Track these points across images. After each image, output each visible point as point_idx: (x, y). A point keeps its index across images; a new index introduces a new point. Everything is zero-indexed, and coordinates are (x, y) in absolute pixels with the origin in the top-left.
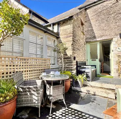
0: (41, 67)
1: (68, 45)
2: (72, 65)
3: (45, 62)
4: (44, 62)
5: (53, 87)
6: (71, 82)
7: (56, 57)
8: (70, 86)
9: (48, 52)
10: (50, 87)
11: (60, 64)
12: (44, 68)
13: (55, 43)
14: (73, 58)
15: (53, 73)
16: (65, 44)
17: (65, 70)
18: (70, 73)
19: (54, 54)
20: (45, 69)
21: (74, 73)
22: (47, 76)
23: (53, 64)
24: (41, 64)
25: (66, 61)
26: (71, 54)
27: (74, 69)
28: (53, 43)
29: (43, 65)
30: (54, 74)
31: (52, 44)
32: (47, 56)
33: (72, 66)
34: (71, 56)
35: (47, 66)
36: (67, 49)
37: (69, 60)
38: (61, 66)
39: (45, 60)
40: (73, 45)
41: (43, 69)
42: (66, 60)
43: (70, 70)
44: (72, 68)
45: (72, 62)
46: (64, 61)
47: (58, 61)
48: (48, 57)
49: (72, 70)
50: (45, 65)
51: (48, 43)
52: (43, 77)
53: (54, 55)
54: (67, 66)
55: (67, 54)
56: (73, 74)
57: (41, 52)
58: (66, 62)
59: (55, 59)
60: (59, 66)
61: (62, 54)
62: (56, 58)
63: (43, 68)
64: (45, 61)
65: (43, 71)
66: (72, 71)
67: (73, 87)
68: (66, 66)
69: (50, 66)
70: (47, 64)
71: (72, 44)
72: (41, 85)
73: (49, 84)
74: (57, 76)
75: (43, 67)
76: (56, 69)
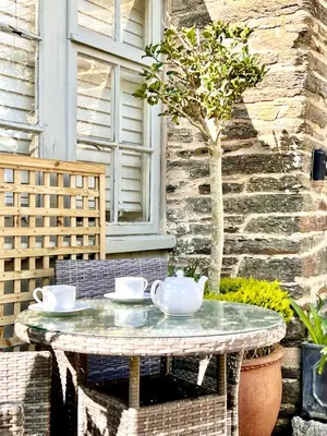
0: (26, 239)
1: (265, 43)
2: (294, 227)
3: (60, 190)
4: (48, 189)
5: (141, 421)
6: (286, 373)
7: (155, 147)
8: (282, 414)
9: (82, 101)
10: (114, 422)
11: (189, 219)
12: (48, 243)
13: (142, 25)
14: (308, 164)
15: (134, 286)
16: (238, 33)
17: (236, 268)
18: (280, 294)
19: (134, 126)
20: (53, 259)
21: (312, 299)
22: (86, 321)
23: (126, 217)
24: (25, 212)
25: (238, 189)
26: (291, 123)
27: (310, 260)
28: (124, 23)
29: (40, 222)
30: (146, 302)
31: (122, 35)
32: (72, 141)
33: (296, 237)
34: (287, 141)
35: (74, 229)
36: (259, 75)
37: (273, 184)
38: (198, 230)
39: (60, 176)
40: (309, 43)
41: (39, 261)
42: (243, 179)
43: (273, 265)
44: (294, 247)
45: (295, 202)
46: (226, 189)
47: (171, 189)
48: (81, 152)
49: (293, 269)
50: (57, 221)
51: (82, 20)
52: (51, 327)
53: (133, 138)
54: (250, 229)
55: (257, 124)
56: (307, 308)
57: (22, 103)
58: (245, 194)
59: (140, 169)
60: (181, 232)
61: (210, 123)
62: (155, 158)
63: (35, 250)
64: (54, 183)
65: (40, 273)
66: (299, 280)
67: (307, 418)
68: (242, 233)
69: (106, 228)
70: (73, 212)
71: (304, 38)
72: (29, 398)
73: (100, 390)
74: (179, 318)
75: (40, 239)
76: (159, 260)
